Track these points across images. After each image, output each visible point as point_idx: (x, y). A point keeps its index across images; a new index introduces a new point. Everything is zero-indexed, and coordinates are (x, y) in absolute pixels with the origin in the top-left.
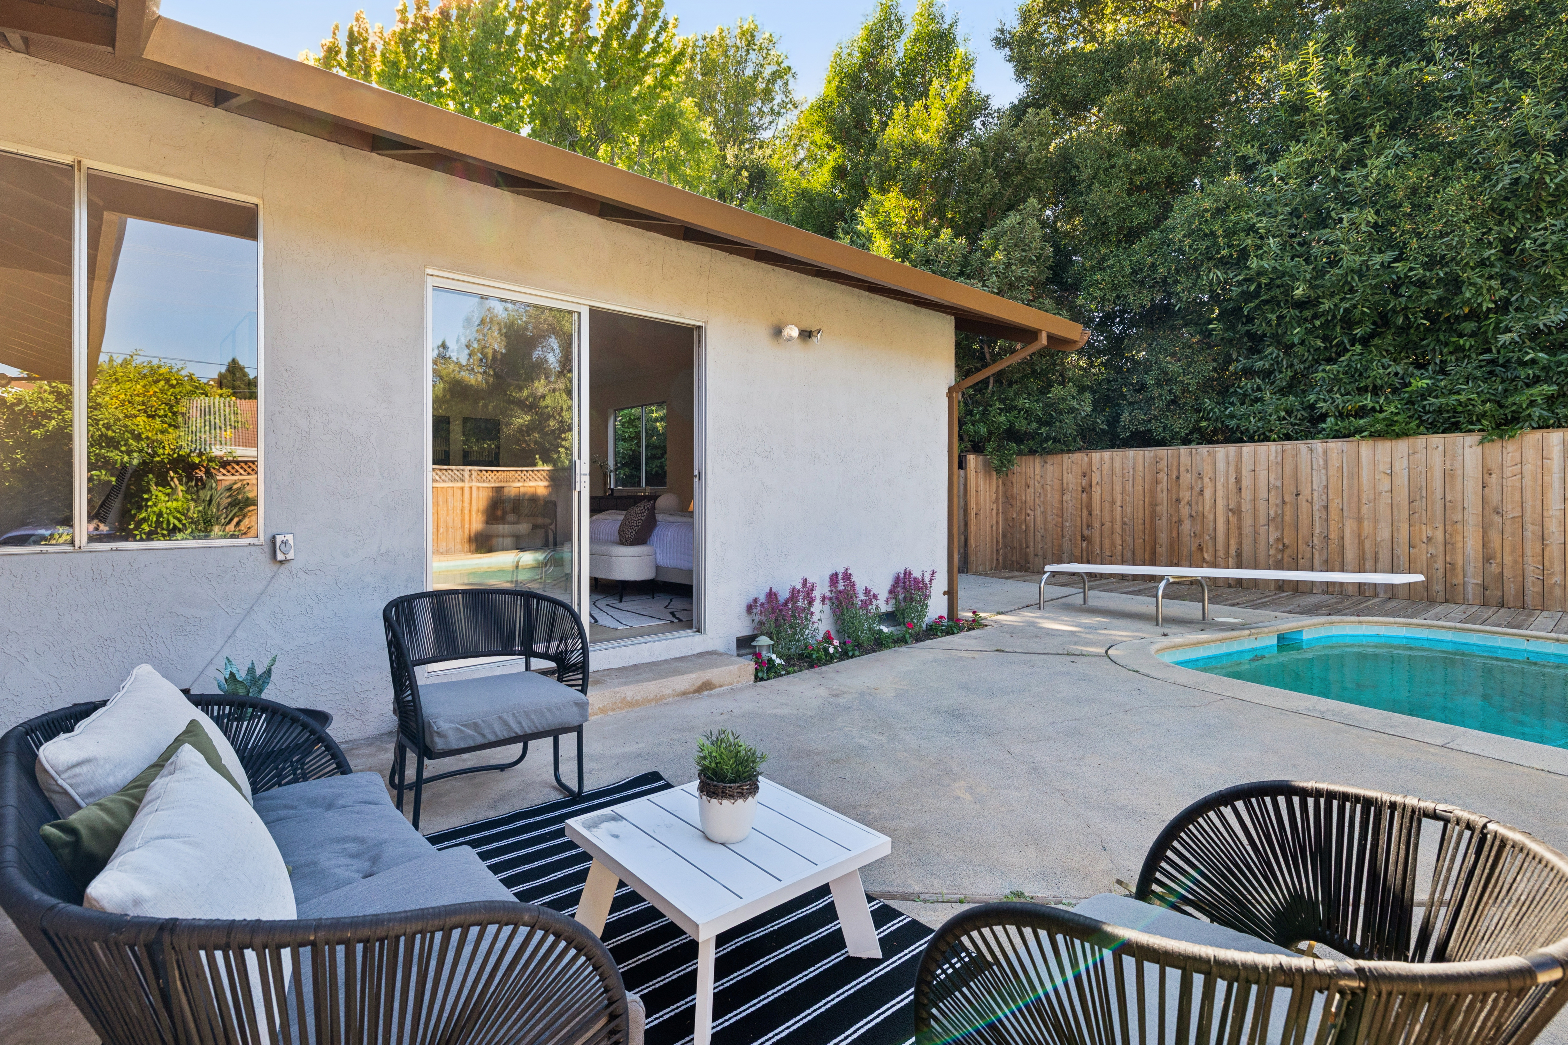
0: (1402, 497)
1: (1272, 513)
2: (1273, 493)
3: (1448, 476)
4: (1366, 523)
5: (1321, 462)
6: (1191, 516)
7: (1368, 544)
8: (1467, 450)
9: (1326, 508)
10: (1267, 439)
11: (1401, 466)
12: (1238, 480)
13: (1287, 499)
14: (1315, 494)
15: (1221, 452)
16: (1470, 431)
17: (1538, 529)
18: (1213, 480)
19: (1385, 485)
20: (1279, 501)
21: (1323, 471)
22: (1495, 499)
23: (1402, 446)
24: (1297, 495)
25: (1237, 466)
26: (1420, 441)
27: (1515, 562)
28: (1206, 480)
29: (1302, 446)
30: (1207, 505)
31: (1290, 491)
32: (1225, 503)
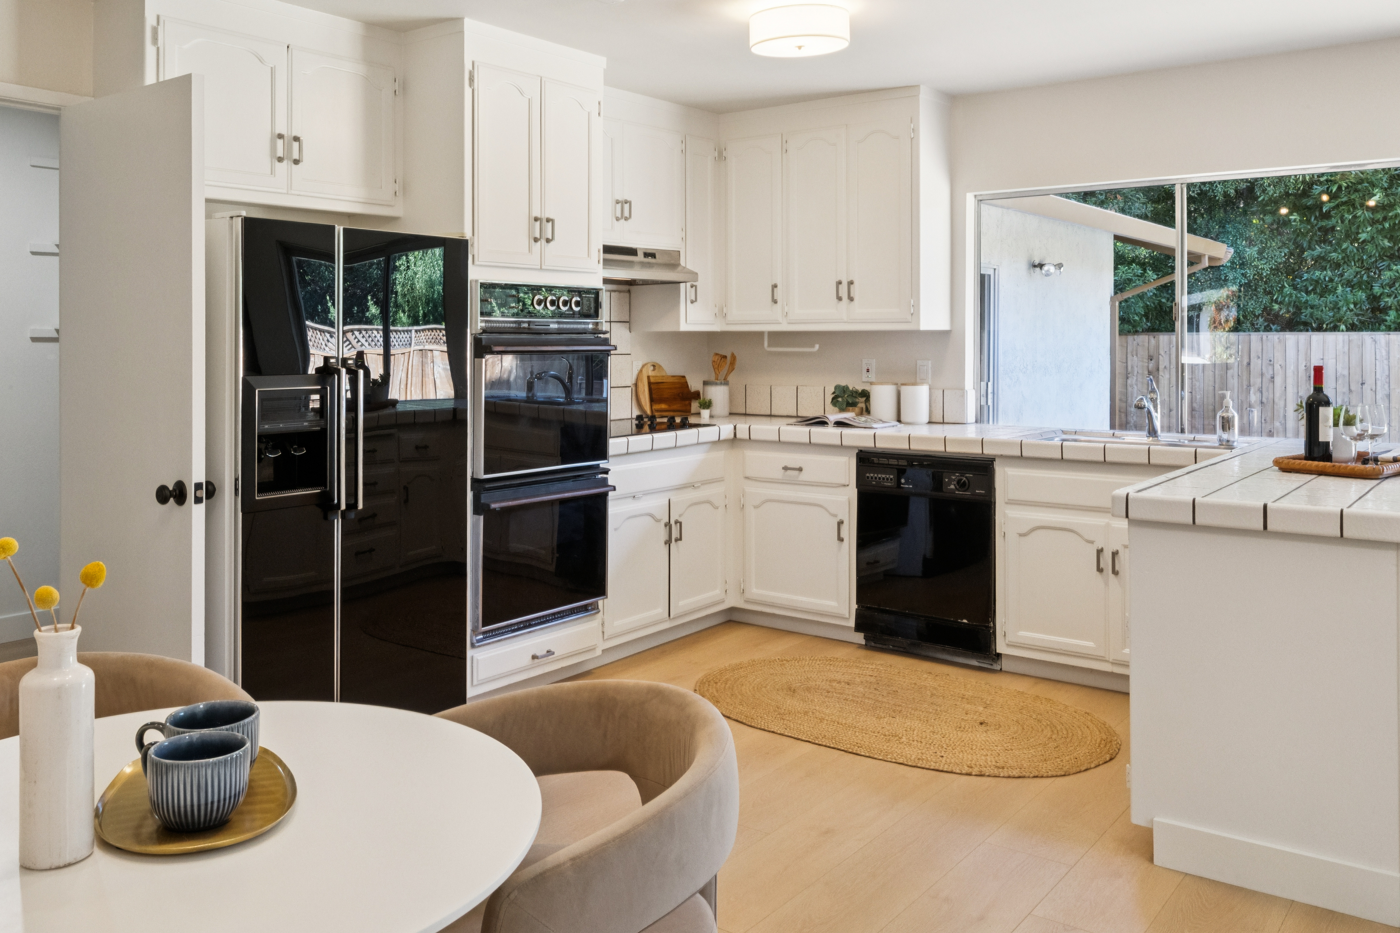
2: (1340, 382)
5: (1384, 353)
6: (1262, 403)
9: (1386, 396)
10: (1335, 329)
13: (1353, 388)
14: (1377, 383)
15: (1291, 338)
18: (1284, 368)
20: (1346, 389)
21: (1386, 362)
24: (1361, 383)
25: (1306, 354)
28: (1277, 367)
29: (1367, 336)
30: (1278, 394)
31: (1356, 378)
32: (1296, 391)
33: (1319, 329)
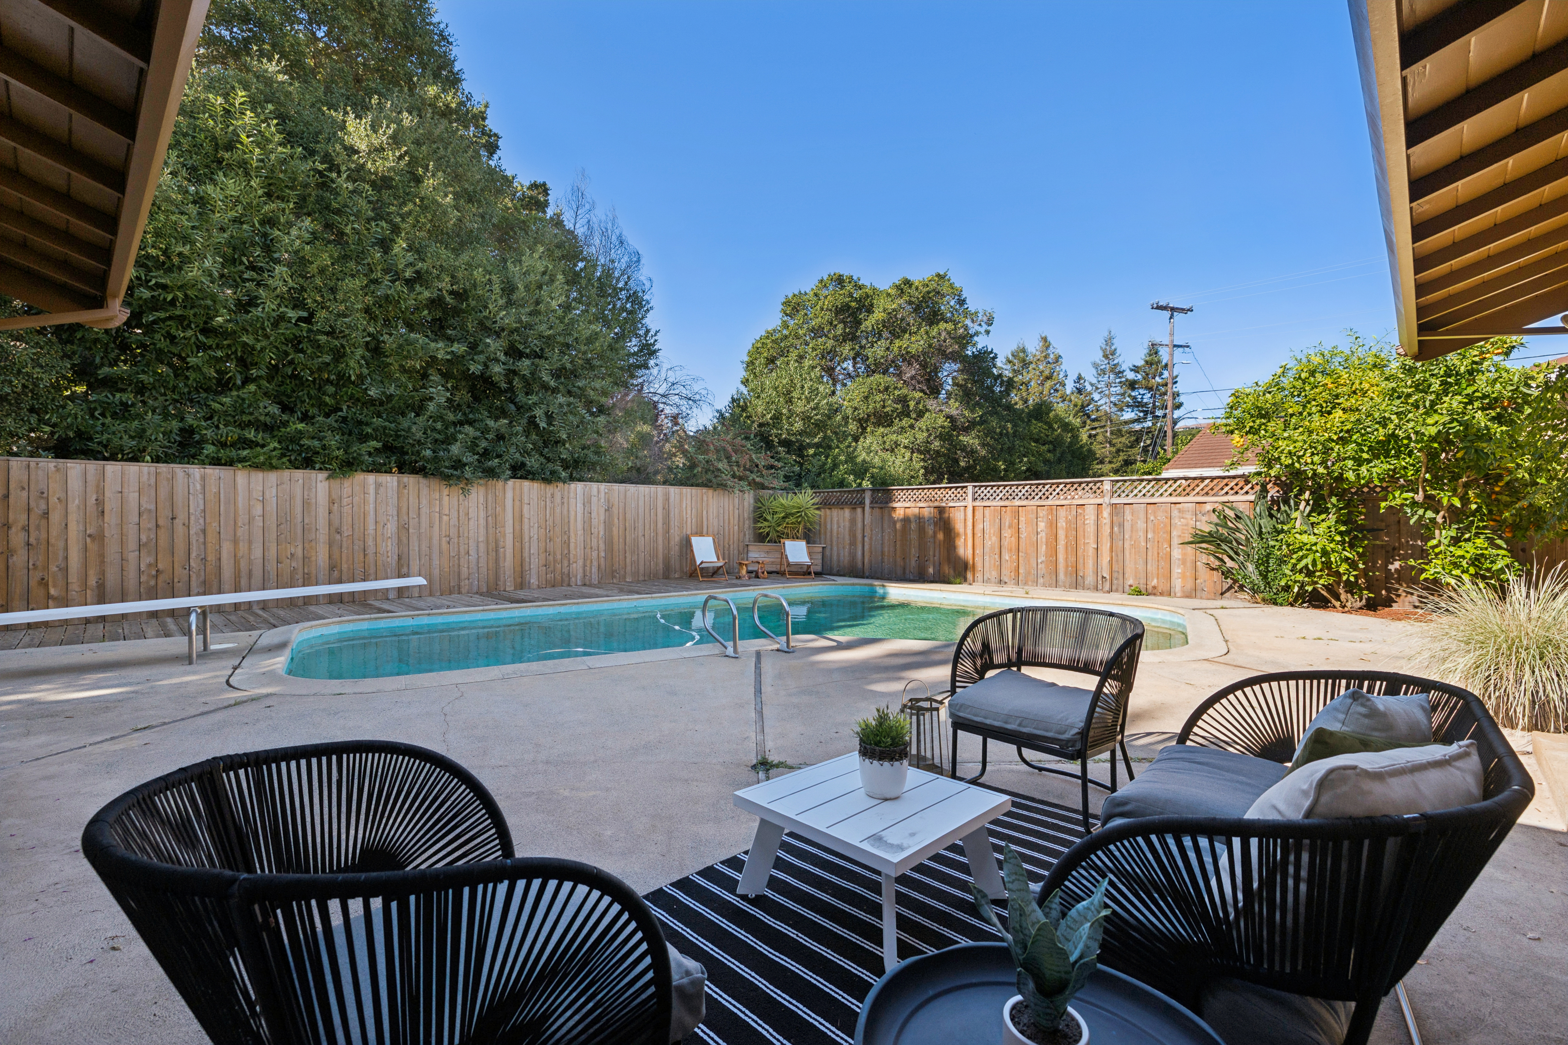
0: (272, 522)
1: (144, 538)
2: (145, 517)
3: (306, 504)
4: (241, 544)
5: (198, 487)
6: (29, 544)
7: (243, 564)
8: (319, 484)
9: (204, 531)
10: (135, 459)
11: (271, 494)
12: (100, 502)
13: (161, 523)
14: (192, 518)
15: (75, 468)
16: (321, 469)
17: (361, 543)
18: (64, 502)
19: (258, 510)
20: (152, 525)
21: (201, 496)
22: (336, 523)
23: (272, 477)
24: (173, 519)
25: (98, 486)
26: (286, 473)
27: (349, 568)
28: (53, 500)
29: (178, 469)
30: (54, 532)
31: (164, 514)
32: (81, 528)
33: (113, 458)
